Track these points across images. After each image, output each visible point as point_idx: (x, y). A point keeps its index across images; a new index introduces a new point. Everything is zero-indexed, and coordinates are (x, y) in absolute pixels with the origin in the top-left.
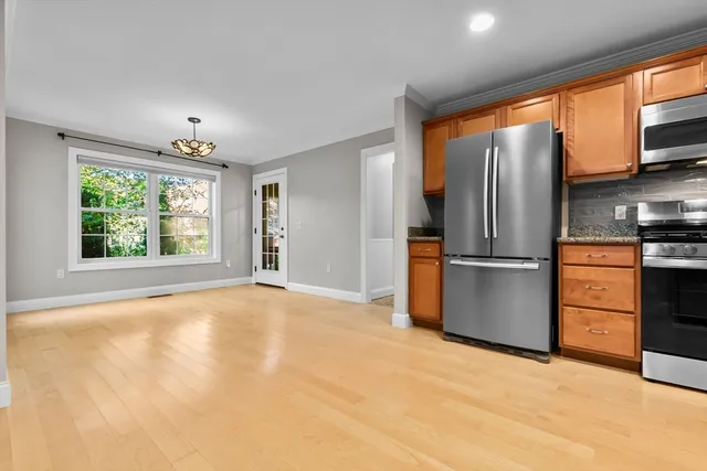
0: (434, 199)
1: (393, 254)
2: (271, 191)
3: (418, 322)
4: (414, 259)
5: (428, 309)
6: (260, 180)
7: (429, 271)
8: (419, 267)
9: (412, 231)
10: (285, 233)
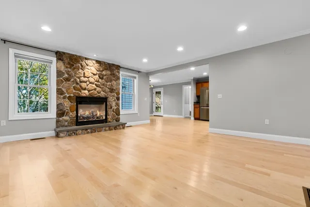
0: (198, 97)
1: (191, 107)
2: (158, 93)
3: (196, 119)
4: (194, 108)
5: (197, 116)
6: (155, 91)
7: (197, 110)
8: (196, 109)
9: (194, 103)
10: (163, 103)
